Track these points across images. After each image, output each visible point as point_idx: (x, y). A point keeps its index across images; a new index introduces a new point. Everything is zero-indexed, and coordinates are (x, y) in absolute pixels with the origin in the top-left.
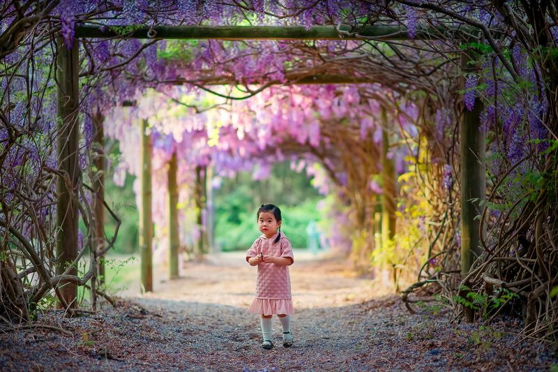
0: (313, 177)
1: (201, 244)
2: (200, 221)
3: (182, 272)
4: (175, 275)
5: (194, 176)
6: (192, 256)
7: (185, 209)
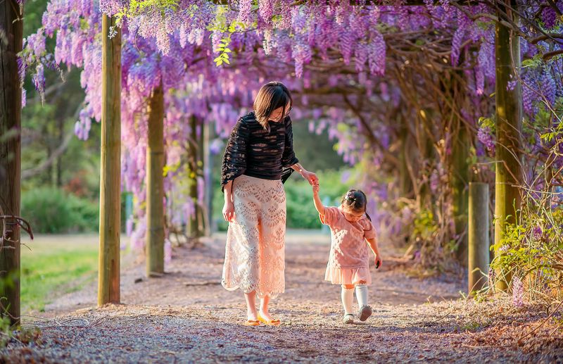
0: (336, 140)
1: (195, 224)
2: (194, 192)
3: (168, 267)
4: (158, 270)
5: (188, 130)
6: (183, 239)
7: (175, 174)
